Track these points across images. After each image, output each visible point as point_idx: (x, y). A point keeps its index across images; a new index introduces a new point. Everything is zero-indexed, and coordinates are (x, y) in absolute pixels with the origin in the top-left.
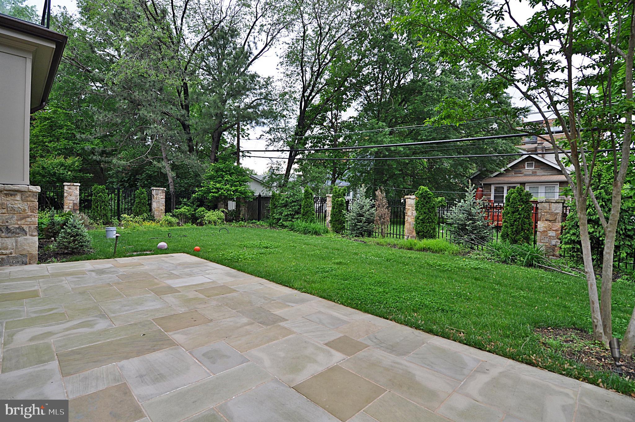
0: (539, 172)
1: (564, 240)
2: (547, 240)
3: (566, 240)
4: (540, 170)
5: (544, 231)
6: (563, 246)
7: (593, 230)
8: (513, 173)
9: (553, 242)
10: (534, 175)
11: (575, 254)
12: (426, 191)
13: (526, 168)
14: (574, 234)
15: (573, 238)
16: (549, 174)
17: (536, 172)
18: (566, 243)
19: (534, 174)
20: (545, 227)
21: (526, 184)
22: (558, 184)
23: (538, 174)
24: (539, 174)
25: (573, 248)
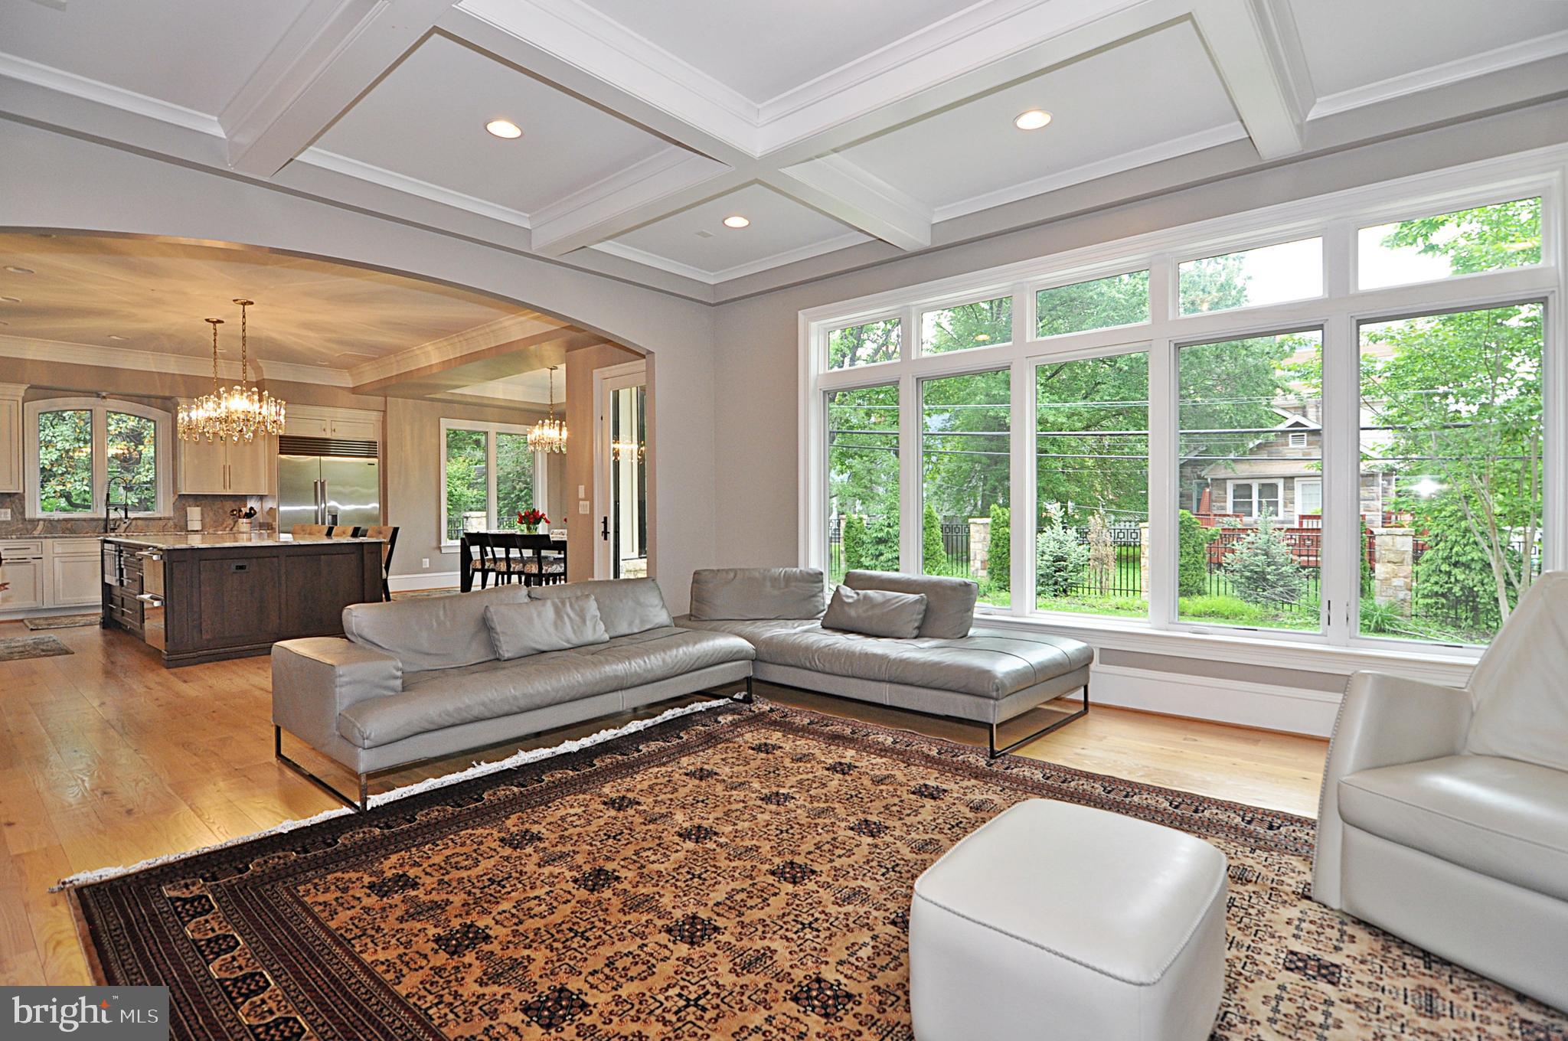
0: (1317, 453)
1: (1421, 592)
2: (1390, 592)
3: (1426, 592)
4: (1318, 449)
5: (1386, 579)
6: (1421, 601)
7: (1463, 576)
8: (1266, 456)
9: (1401, 595)
11: (1439, 611)
12: (1190, 519)
13: (1291, 446)
14: (1436, 583)
15: (1436, 588)
17: (1310, 454)
18: (1425, 596)
19: (1307, 457)
20: (1388, 573)
21: (1296, 479)
23: (1313, 457)
25: (1436, 603)
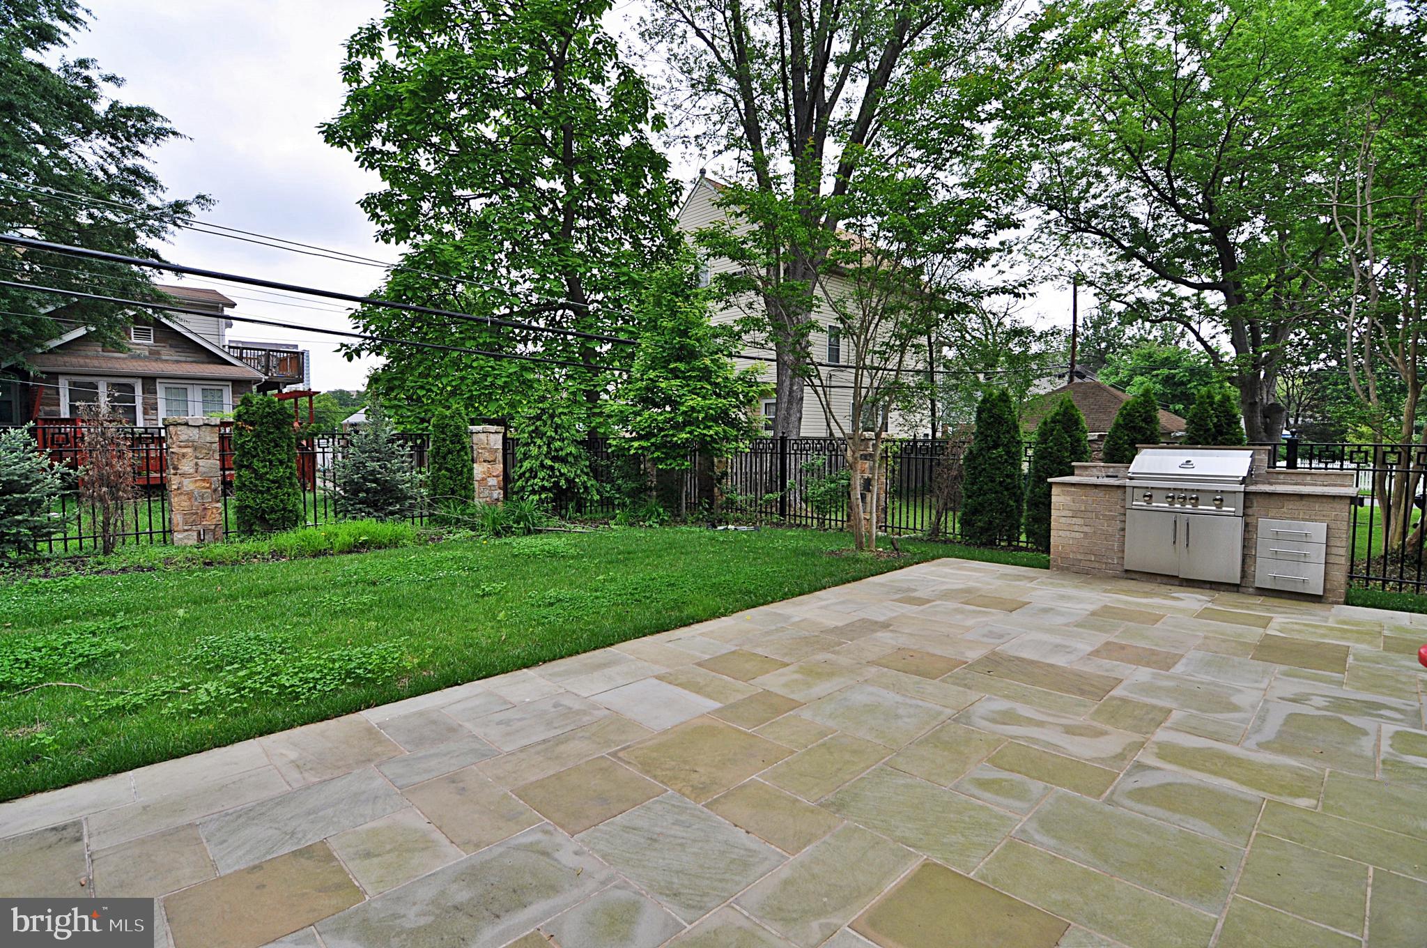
0: (167, 353)
2: (487, 492)
4: (168, 348)
5: (483, 479)
8: (100, 349)
9: (495, 495)
10: (156, 360)
13: (133, 340)
16: (189, 359)
17: (158, 353)
19: (154, 355)
20: (484, 473)
21: (158, 380)
22: (230, 384)
23: (164, 357)
24: (167, 358)
